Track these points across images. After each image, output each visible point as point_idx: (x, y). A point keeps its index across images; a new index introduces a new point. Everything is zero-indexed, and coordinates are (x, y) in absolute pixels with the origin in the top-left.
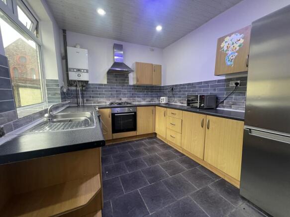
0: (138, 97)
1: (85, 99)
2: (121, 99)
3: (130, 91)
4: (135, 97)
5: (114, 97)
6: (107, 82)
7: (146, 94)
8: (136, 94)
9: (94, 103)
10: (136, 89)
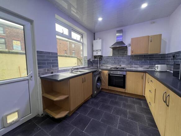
0: (135, 64)
1: (101, 65)
2: (121, 66)
3: (128, 60)
4: (132, 64)
5: (116, 64)
6: (113, 55)
7: (143, 62)
8: (134, 62)
9: (105, 67)
10: (134, 58)
